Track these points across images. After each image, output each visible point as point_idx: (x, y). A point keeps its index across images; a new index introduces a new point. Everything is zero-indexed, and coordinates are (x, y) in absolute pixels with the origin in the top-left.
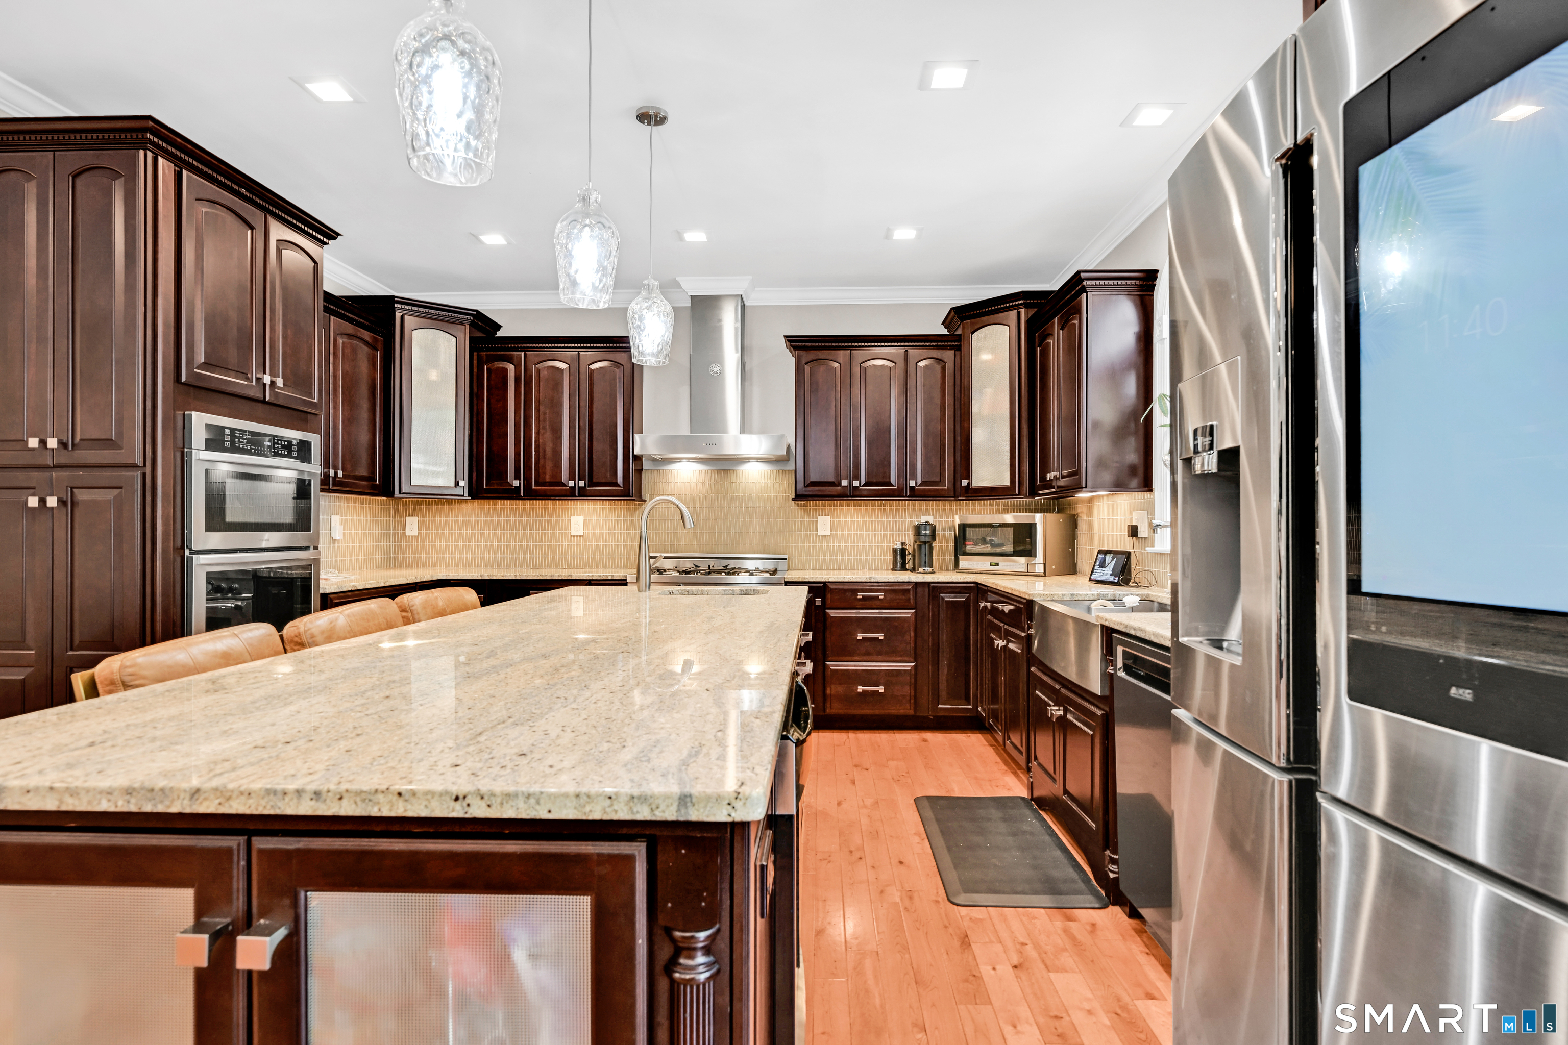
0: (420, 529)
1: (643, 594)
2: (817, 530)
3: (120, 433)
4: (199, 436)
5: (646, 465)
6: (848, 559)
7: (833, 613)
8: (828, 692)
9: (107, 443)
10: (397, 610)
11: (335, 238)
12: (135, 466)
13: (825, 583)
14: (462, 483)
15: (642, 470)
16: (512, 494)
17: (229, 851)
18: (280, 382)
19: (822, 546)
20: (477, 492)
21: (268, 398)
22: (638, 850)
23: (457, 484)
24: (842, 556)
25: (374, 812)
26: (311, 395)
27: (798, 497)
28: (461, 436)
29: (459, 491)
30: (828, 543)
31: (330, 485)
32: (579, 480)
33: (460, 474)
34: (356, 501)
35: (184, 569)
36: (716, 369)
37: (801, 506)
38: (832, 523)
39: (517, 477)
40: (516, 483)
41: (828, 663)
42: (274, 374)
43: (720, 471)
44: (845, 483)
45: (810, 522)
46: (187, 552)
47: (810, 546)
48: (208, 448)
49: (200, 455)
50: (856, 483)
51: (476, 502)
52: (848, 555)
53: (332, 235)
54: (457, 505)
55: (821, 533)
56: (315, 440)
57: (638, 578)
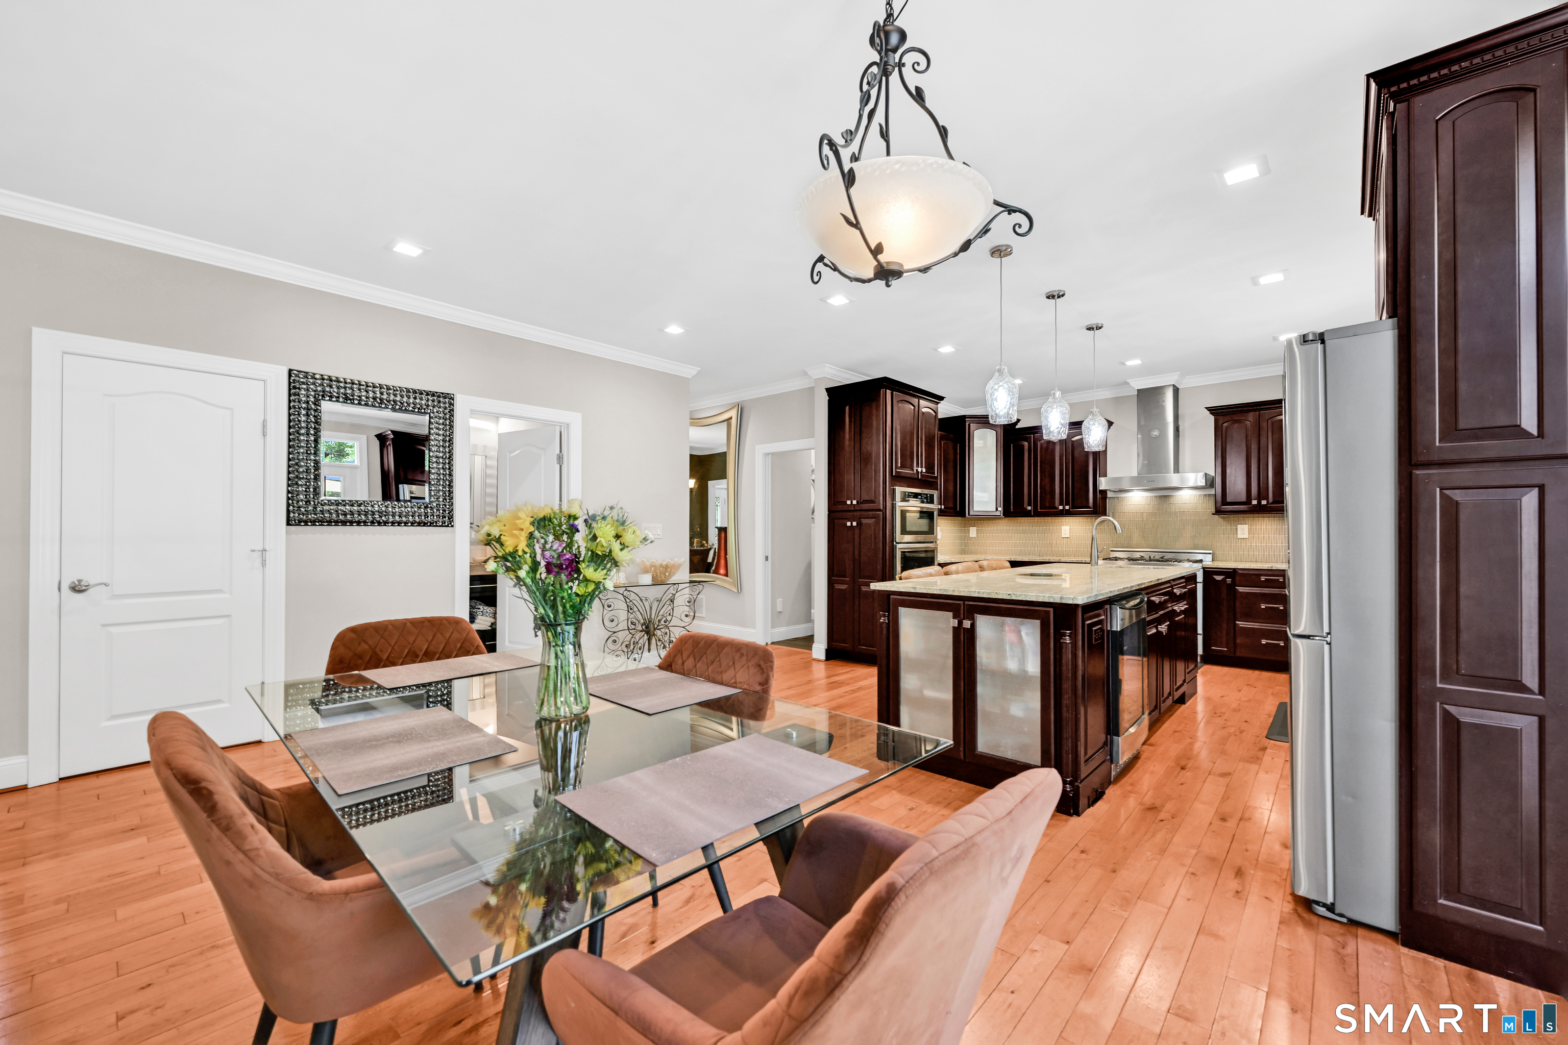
0: (977, 533)
1: (1093, 567)
2: (1237, 534)
3: (875, 498)
4: (898, 496)
5: (1109, 495)
6: (1264, 554)
7: (1241, 589)
8: (1238, 641)
9: (872, 502)
10: (978, 567)
11: (943, 400)
12: (880, 510)
13: (1234, 569)
14: (1000, 509)
15: (1106, 497)
16: (1027, 514)
17: (960, 604)
18: (924, 470)
19: (1241, 545)
20: (1007, 513)
21: (920, 477)
22: (1051, 610)
23: (997, 509)
24: (1259, 552)
25: (991, 597)
26: (934, 474)
27: (1218, 512)
28: (999, 484)
29: (998, 513)
30: (1246, 543)
31: (942, 513)
32: (1066, 505)
33: (999, 505)
34: (947, 520)
35: (893, 549)
36: (1156, 433)
37: (1224, 518)
38: (1250, 530)
39: (1029, 505)
40: (1029, 508)
41: (1237, 622)
42: (922, 467)
43: (1161, 497)
44: (1255, 502)
45: (1231, 529)
46: (895, 543)
47: (1231, 546)
48: (901, 501)
49: (899, 504)
50: (1264, 502)
51: (1007, 519)
52: (1264, 552)
53: (941, 398)
54: (997, 521)
55: (1239, 536)
56: (935, 494)
57: (1091, 561)
